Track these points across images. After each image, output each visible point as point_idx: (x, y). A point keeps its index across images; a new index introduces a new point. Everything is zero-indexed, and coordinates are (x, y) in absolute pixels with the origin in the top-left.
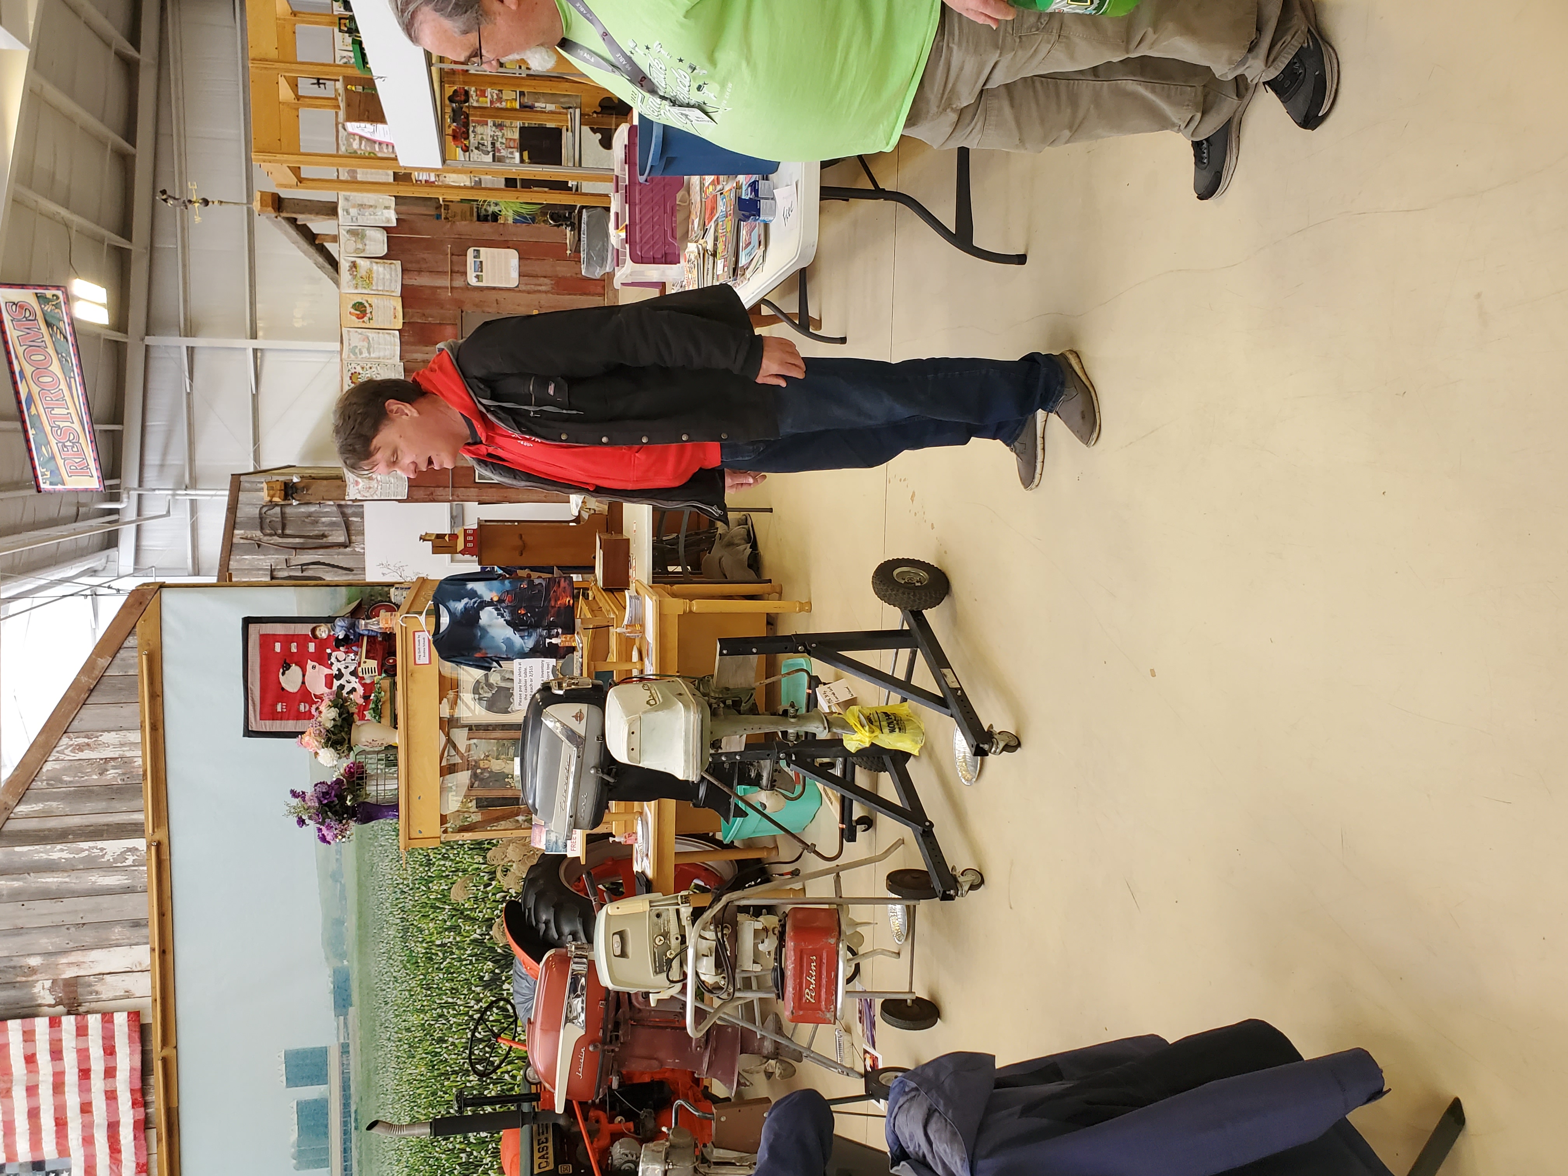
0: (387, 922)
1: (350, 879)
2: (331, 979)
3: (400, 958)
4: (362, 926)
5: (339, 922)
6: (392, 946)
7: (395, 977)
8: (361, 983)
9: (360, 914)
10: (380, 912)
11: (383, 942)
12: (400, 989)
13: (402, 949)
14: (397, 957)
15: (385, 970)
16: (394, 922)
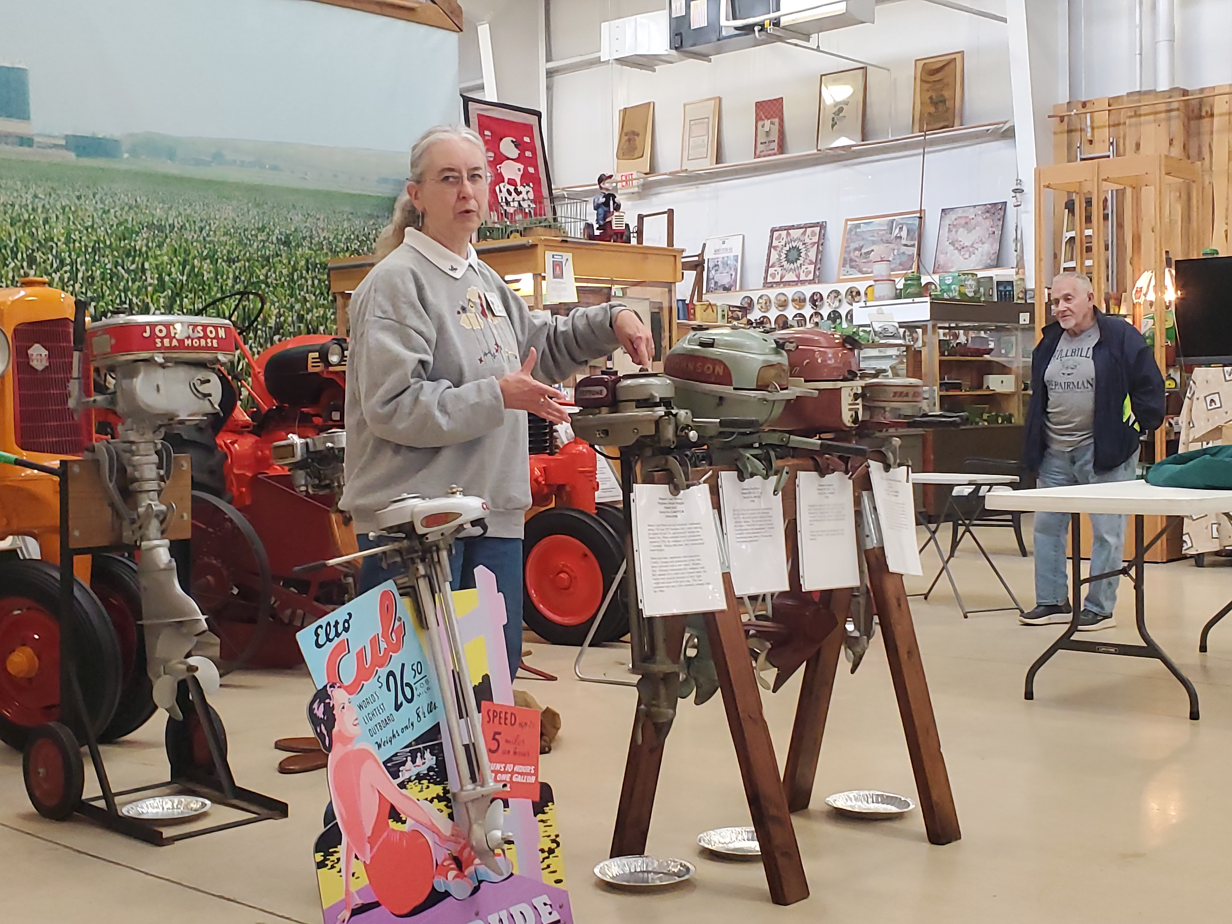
0: (170, 208)
1: (215, 172)
2: (108, 137)
3: (131, 219)
4: (167, 179)
5: (171, 155)
6: (144, 211)
7: (109, 211)
8: (102, 169)
9: (180, 180)
10: (181, 201)
11: (148, 201)
12: (95, 215)
13: (140, 223)
14: (131, 216)
15: (117, 201)
16: (169, 216)
